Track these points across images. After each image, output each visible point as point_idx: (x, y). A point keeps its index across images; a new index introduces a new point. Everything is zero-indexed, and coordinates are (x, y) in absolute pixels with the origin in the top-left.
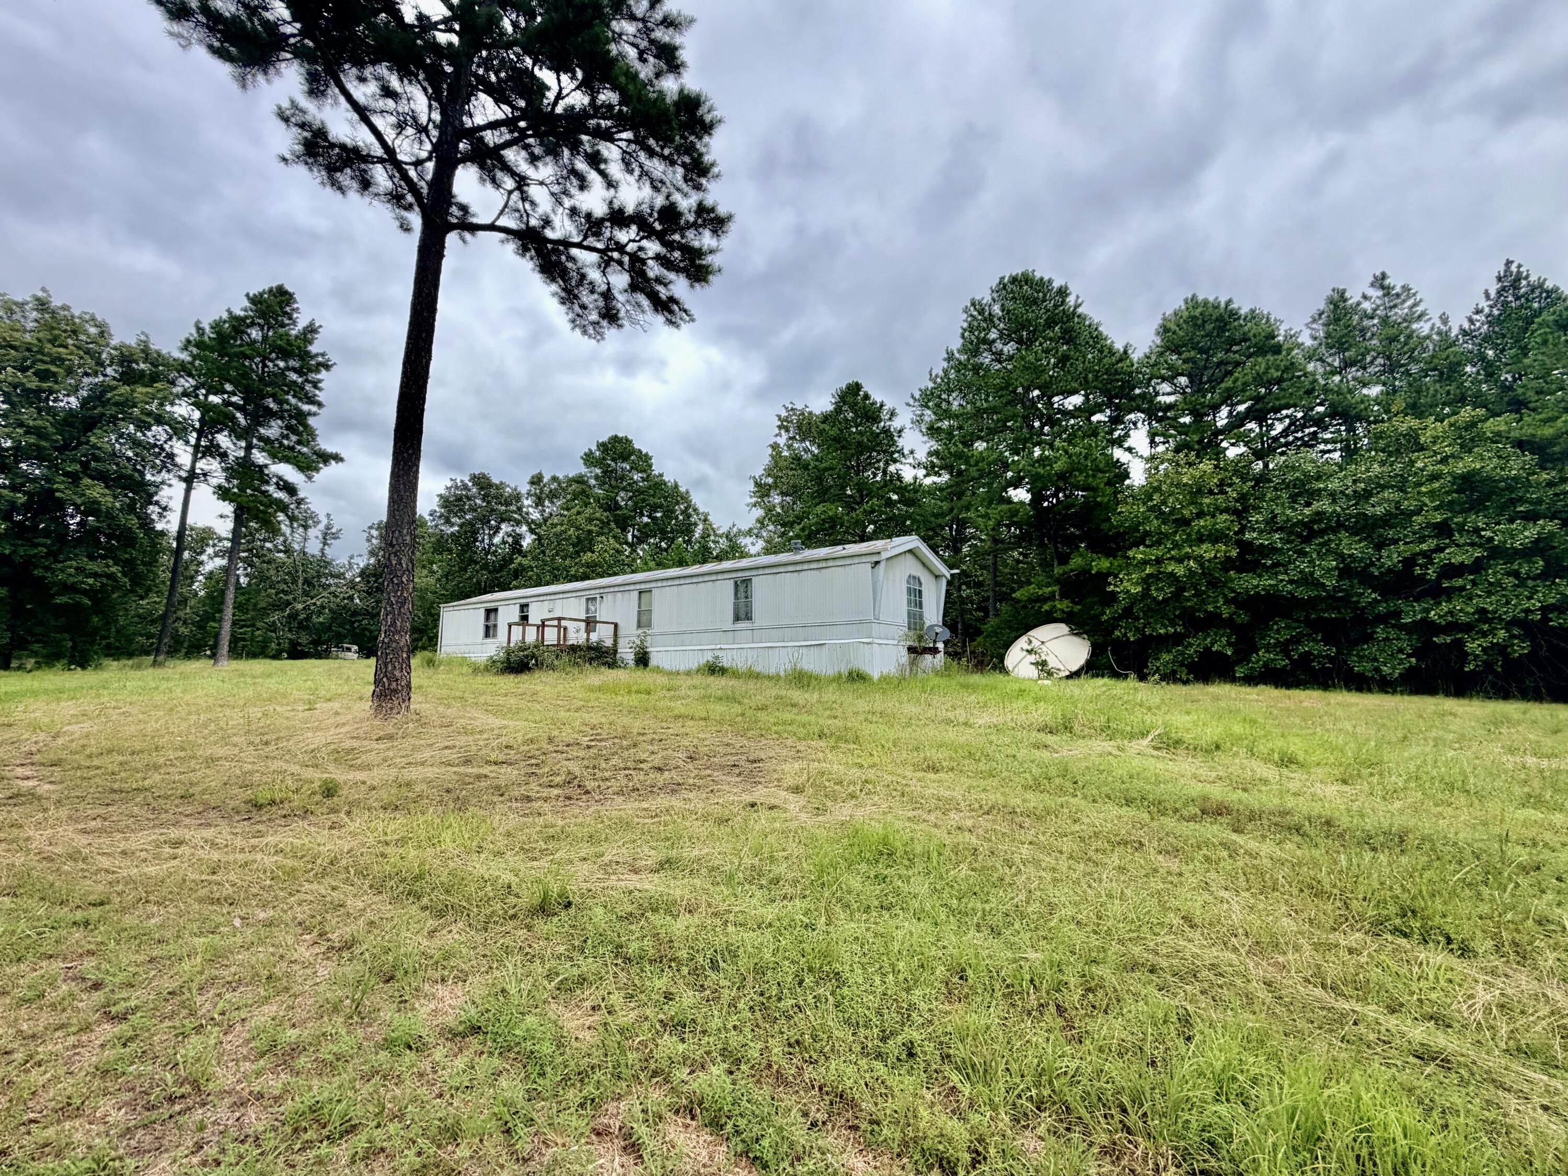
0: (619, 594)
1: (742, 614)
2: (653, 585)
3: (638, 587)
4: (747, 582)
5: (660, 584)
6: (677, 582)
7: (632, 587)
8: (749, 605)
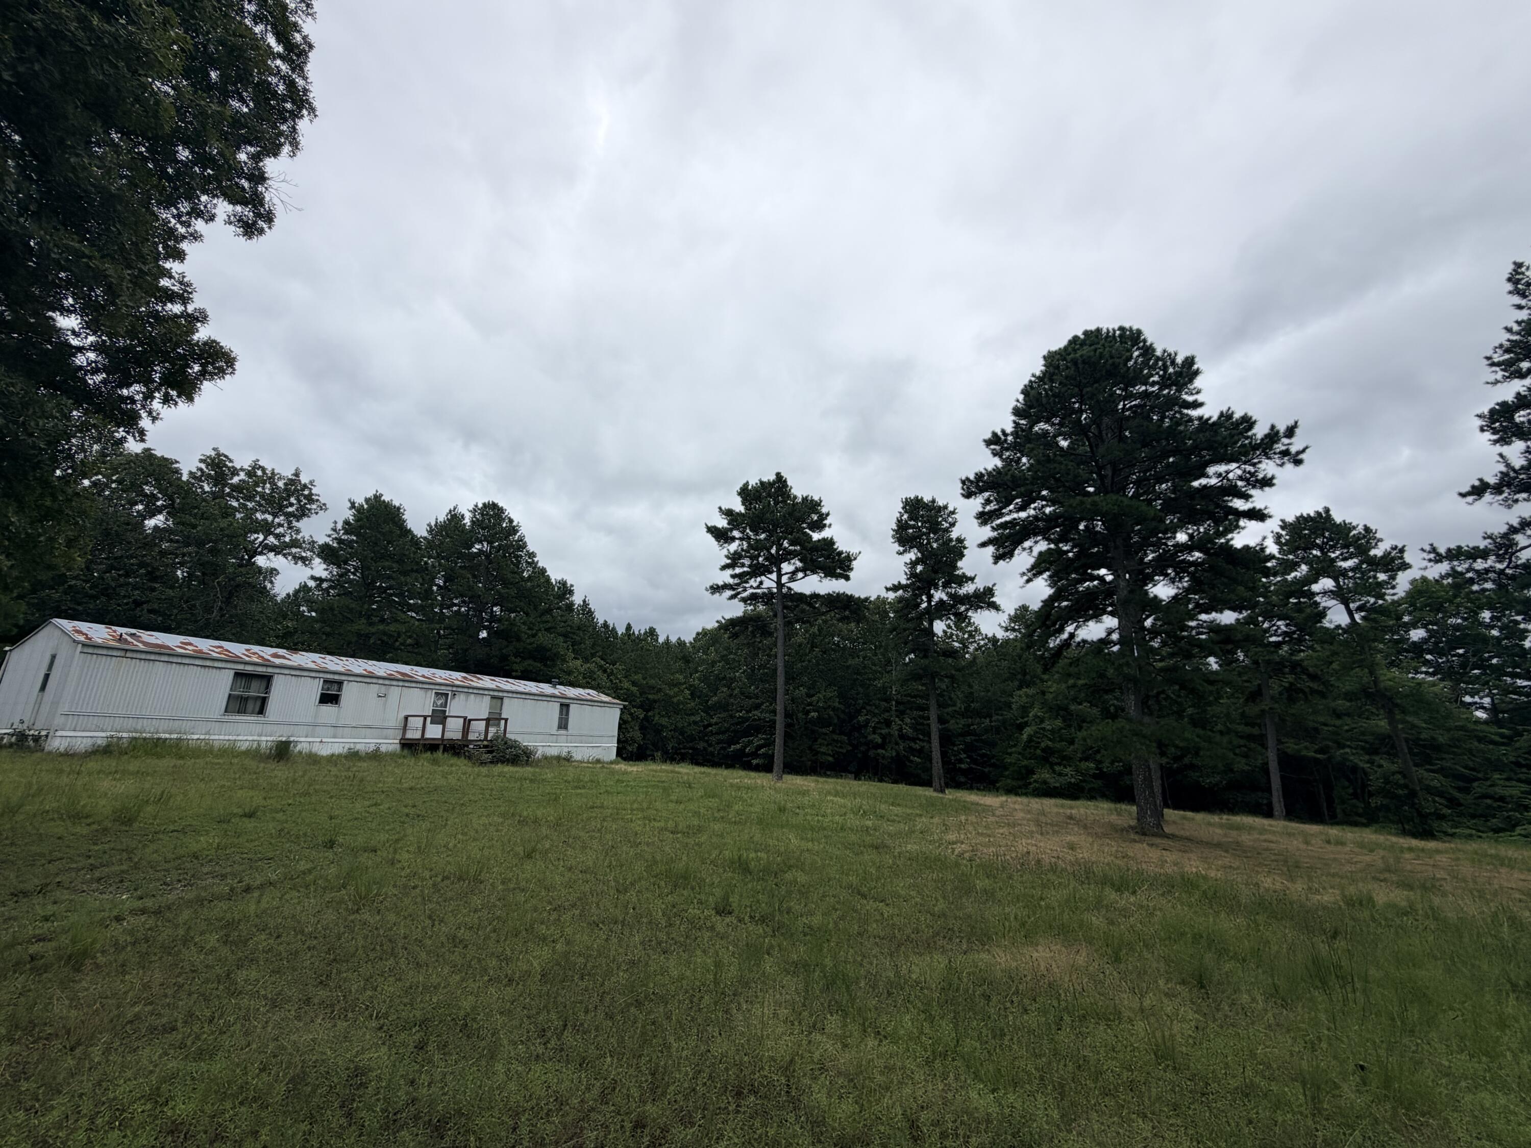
0: (472, 696)
1: (563, 724)
2: (505, 694)
3: (491, 693)
4: (568, 706)
5: (510, 695)
6: (523, 696)
7: (486, 692)
8: (567, 720)
